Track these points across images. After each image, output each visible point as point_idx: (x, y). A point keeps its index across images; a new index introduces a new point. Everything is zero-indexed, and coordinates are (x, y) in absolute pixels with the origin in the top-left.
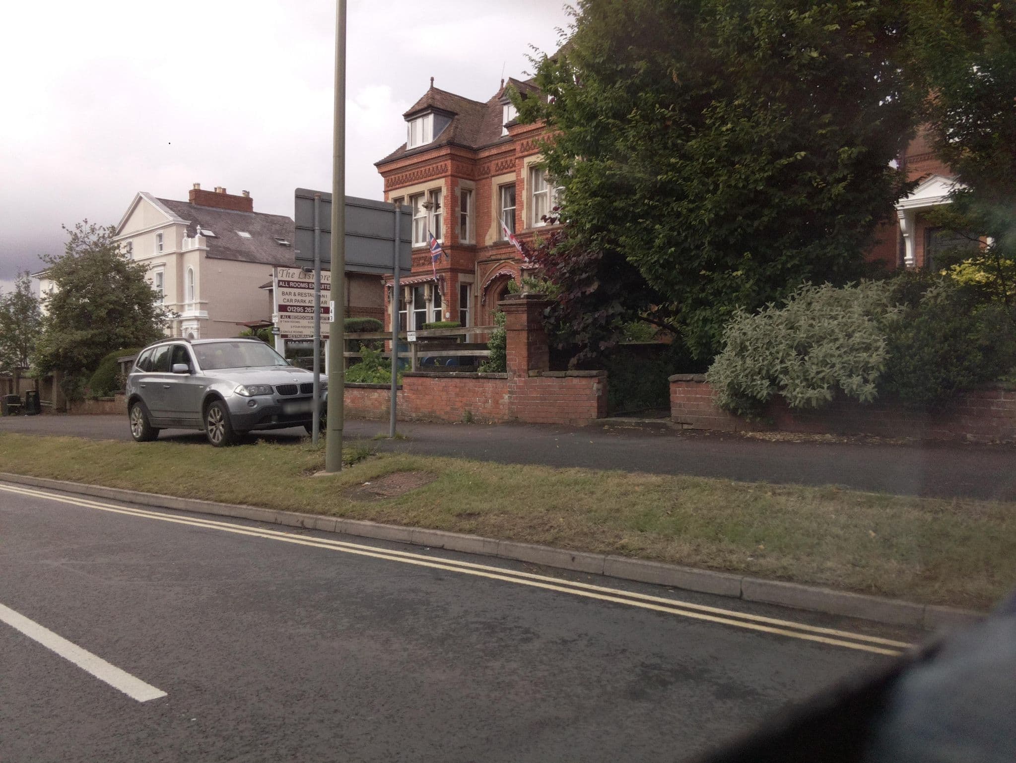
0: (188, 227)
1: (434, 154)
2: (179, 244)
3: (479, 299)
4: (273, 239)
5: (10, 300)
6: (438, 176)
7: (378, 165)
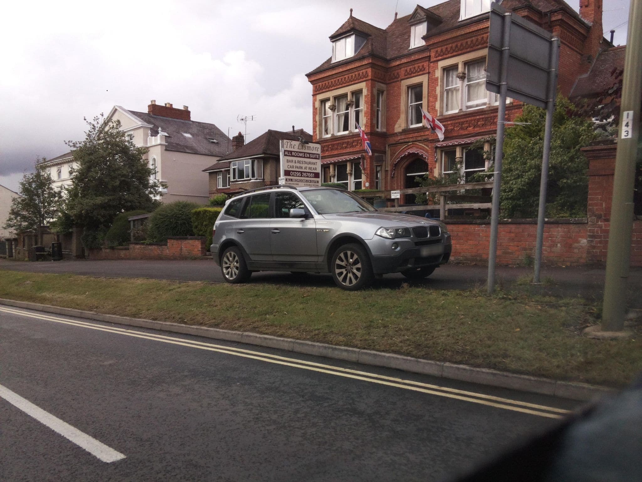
0: (151, 129)
1: (357, 64)
2: (146, 141)
3: (389, 173)
4: (206, 139)
5: (32, 178)
6: (360, 81)
7: (308, 75)
